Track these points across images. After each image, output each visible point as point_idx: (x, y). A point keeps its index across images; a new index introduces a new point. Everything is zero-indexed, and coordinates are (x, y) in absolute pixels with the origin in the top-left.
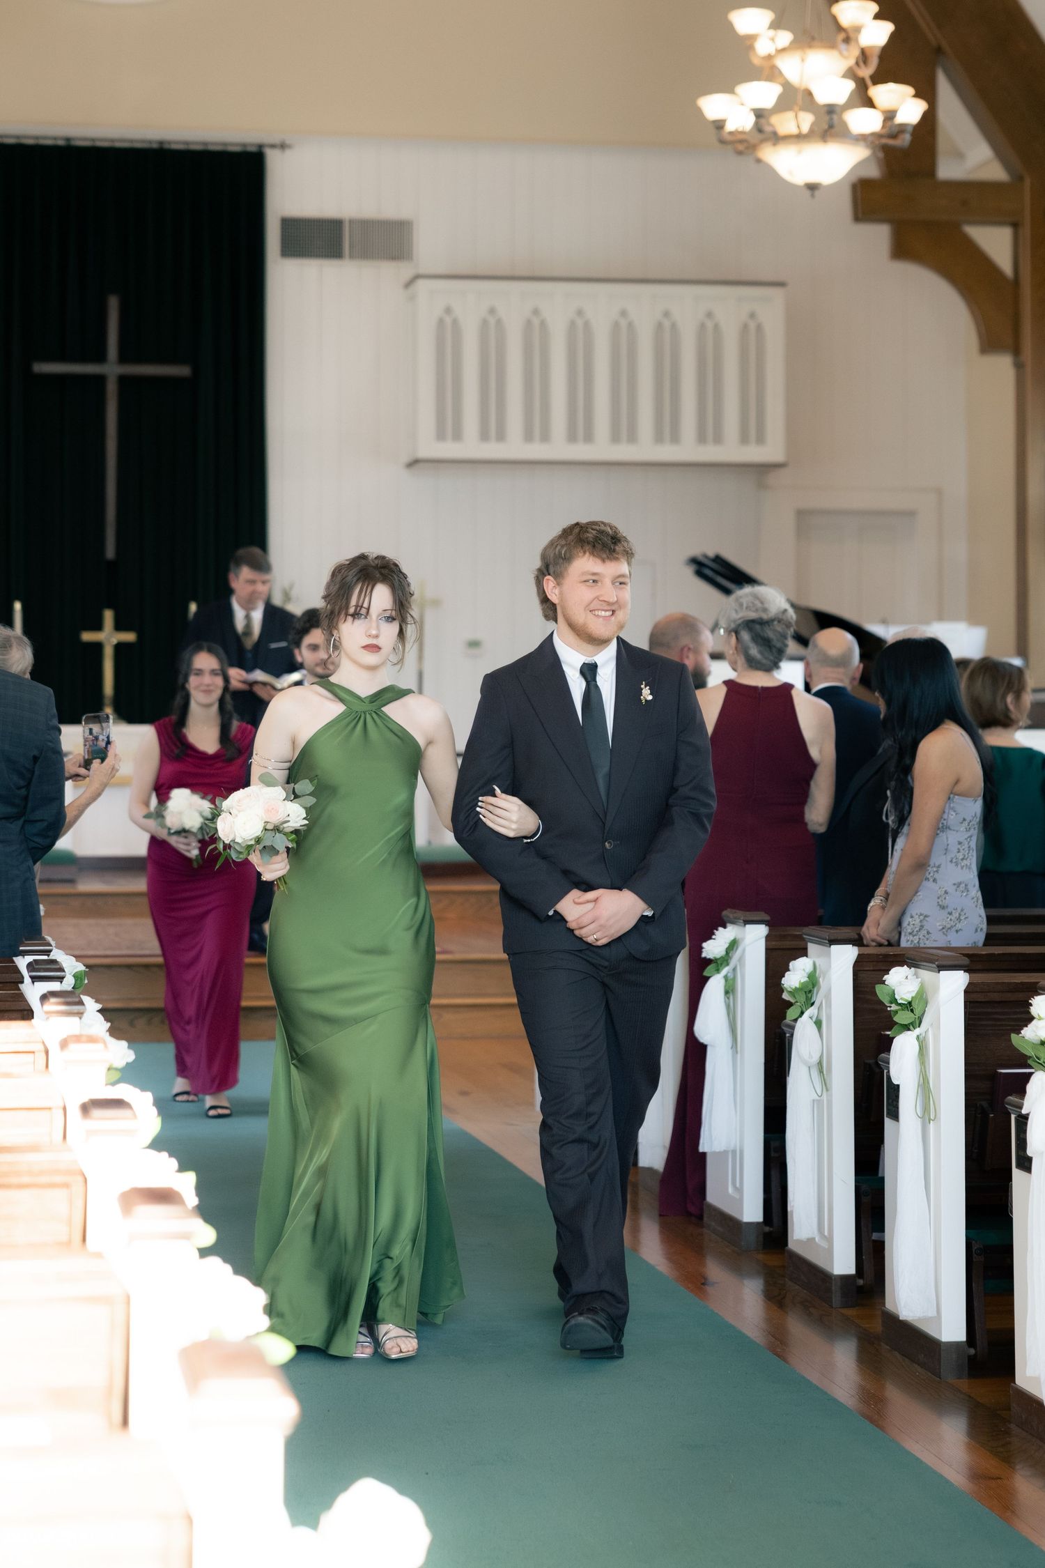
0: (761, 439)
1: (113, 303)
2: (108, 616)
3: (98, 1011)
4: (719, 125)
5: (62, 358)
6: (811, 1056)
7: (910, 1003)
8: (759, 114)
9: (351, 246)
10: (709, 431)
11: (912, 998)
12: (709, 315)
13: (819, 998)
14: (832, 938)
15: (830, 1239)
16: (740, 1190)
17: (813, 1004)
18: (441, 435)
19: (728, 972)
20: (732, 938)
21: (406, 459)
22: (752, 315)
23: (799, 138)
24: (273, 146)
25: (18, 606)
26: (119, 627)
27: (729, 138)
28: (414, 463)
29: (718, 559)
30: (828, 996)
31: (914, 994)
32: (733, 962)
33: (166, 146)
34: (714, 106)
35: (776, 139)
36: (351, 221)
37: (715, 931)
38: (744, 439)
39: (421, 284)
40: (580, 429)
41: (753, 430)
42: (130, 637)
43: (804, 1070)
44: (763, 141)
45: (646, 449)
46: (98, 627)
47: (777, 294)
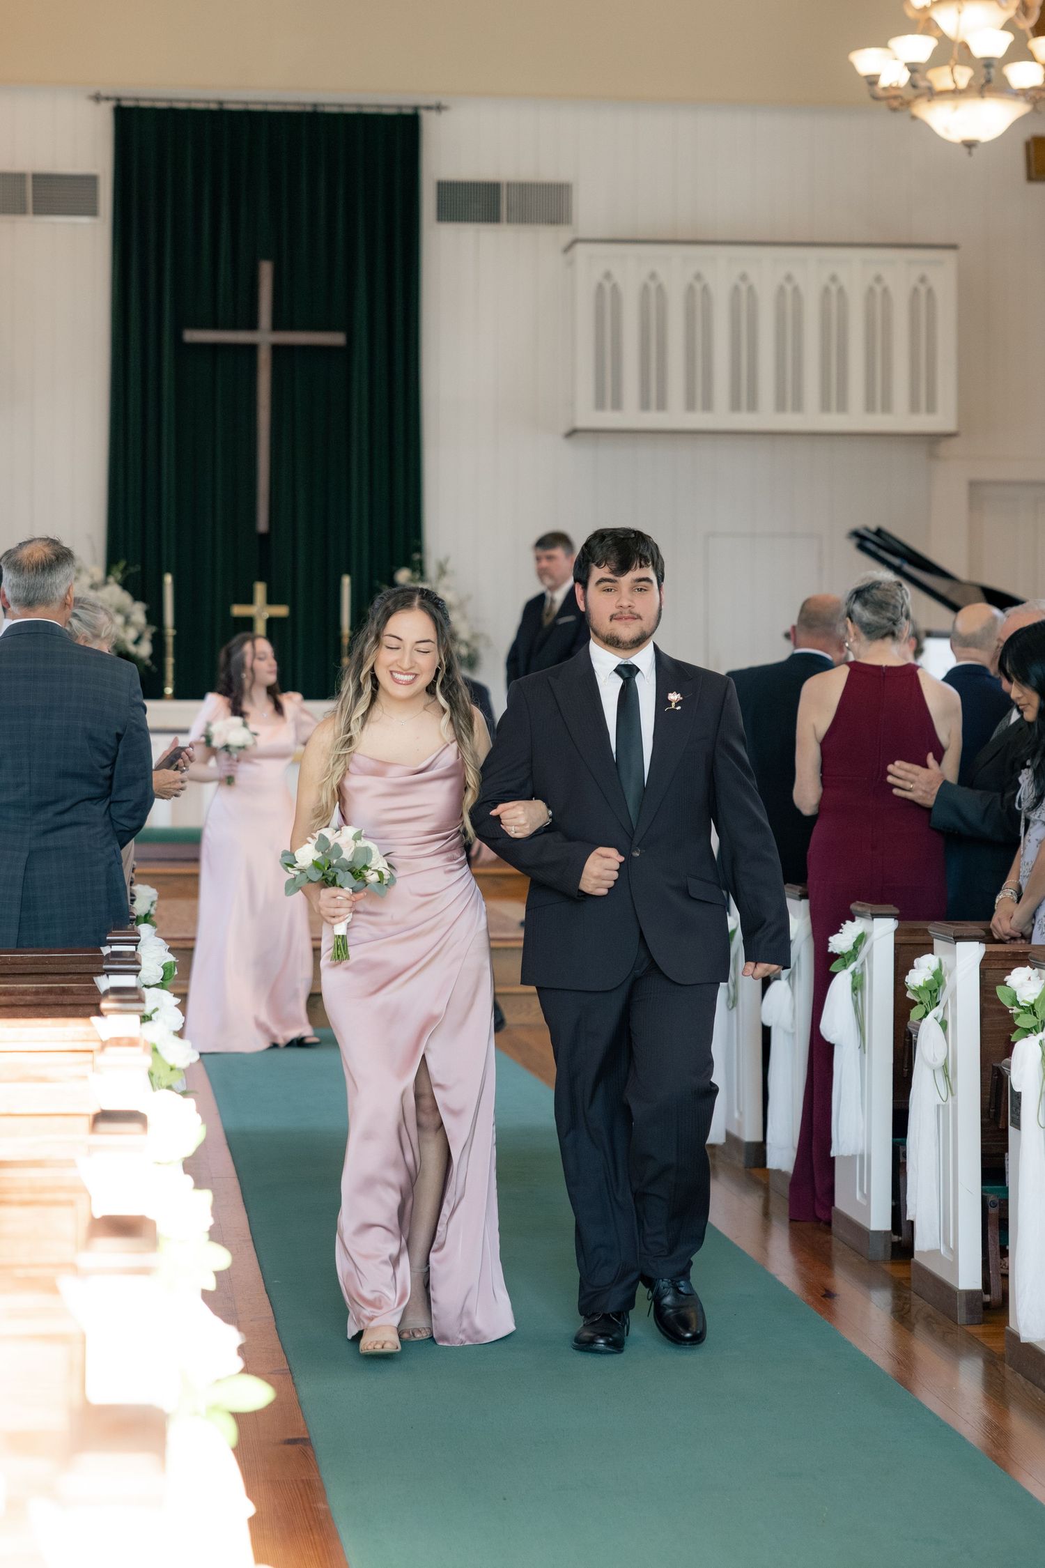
0: (931, 408)
1: (266, 270)
2: (260, 590)
3: (176, 1006)
4: (872, 80)
5: (215, 325)
6: (935, 1060)
7: (1033, 1006)
8: (913, 68)
9: (509, 211)
10: (877, 399)
11: (1035, 1000)
12: (878, 279)
13: (944, 997)
14: (957, 935)
15: (954, 1252)
16: (867, 1197)
17: (937, 1004)
18: (600, 404)
19: (856, 968)
20: (860, 932)
21: (564, 428)
22: (923, 280)
23: (956, 93)
24: (429, 108)
25: (168, 579)
26: (271, 600)
27: (882, 94)
28: (572, 433)
29: (879, 532)
30: (954, 995)
31: (1036, 997)
32: (861, 958)
33: (320, 109)
34: (867, 61)
35: (932, 94)
36: (509, 185)
37: (842, 924)
38: (914, 407)
39: (580, 249)
40: (743, 397)
41: (923, 399)
42: (282, 611)
43: (929, 1073)
44: (918, 97)
45: (812, 418)
46: (249, 600)
47: (949, 256)
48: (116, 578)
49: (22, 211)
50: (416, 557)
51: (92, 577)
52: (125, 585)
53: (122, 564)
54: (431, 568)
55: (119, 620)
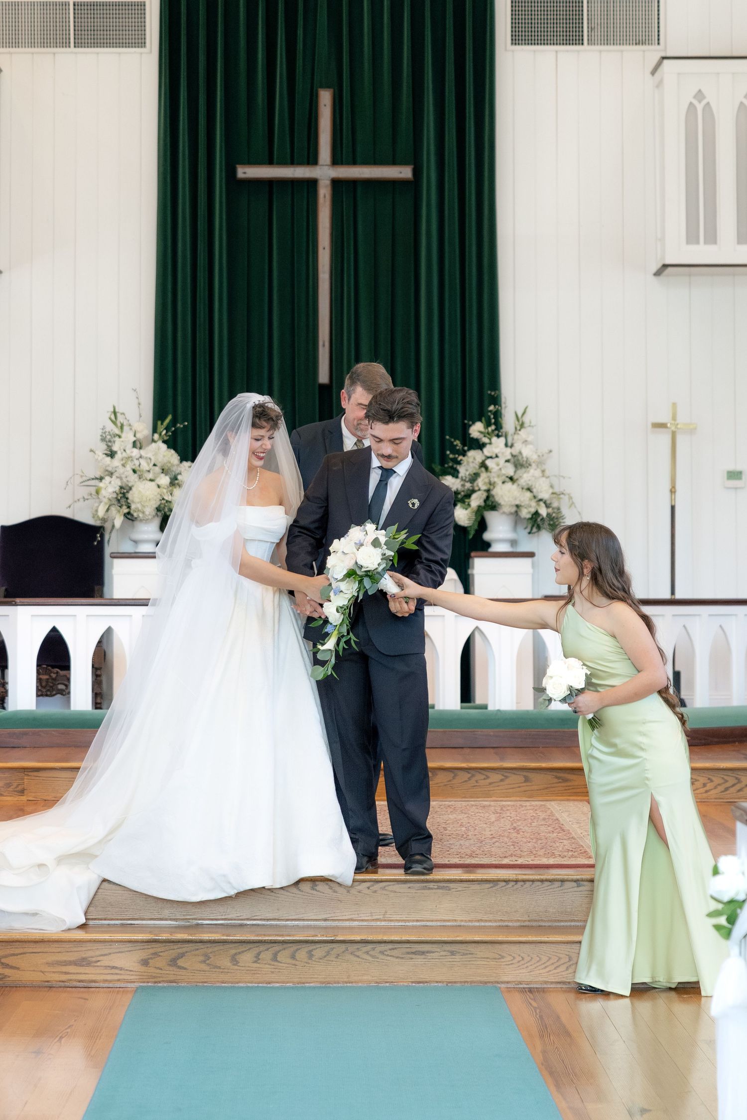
1: (325, 98)
5: (271, 162)
9: (591, 29)
18: (692, 238)
21: (654, 269)
28: (663, 270)
39: (670, 65)
48: (160, 435)
49: (66, 44)
50: (492, 408)
51: (135, 436)
52: (171, 443)
53: (170, 418)
54: (509, 422)
55: (165, 480)
